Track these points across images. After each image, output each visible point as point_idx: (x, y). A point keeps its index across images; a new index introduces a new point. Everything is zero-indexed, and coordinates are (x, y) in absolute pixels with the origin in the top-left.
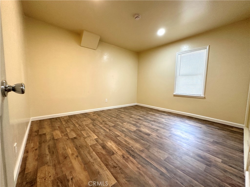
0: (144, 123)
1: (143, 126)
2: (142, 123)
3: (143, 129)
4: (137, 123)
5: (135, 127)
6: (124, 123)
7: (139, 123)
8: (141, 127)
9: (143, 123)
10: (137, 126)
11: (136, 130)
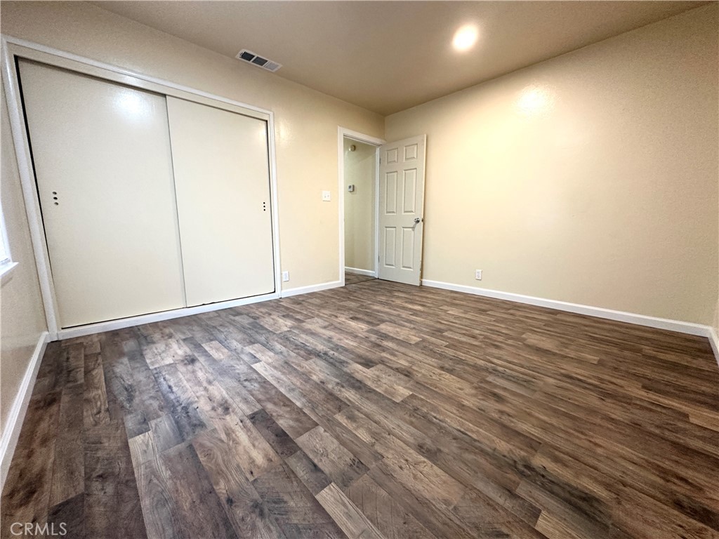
0: (352, 343)
1: (360, 335)
2: (360, 343)
3: (363, 327)
4: (378, 342)
5: (383, 332)
6: (421, 341)
7: (370, 344)
8: (366, 331)
9: (355, 344)
10: (377, 333)
11: (378, 325)
